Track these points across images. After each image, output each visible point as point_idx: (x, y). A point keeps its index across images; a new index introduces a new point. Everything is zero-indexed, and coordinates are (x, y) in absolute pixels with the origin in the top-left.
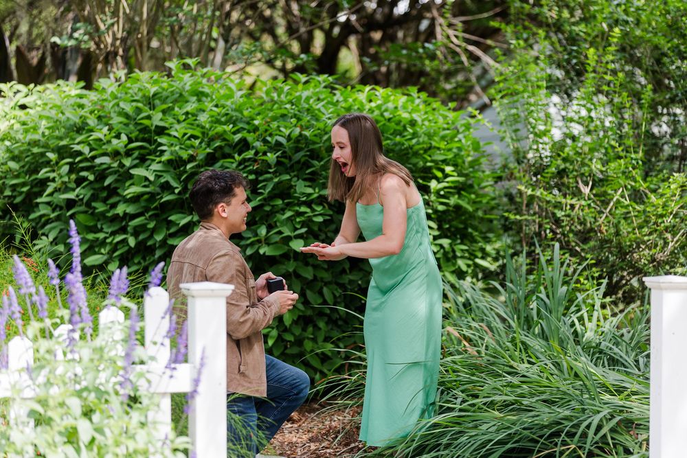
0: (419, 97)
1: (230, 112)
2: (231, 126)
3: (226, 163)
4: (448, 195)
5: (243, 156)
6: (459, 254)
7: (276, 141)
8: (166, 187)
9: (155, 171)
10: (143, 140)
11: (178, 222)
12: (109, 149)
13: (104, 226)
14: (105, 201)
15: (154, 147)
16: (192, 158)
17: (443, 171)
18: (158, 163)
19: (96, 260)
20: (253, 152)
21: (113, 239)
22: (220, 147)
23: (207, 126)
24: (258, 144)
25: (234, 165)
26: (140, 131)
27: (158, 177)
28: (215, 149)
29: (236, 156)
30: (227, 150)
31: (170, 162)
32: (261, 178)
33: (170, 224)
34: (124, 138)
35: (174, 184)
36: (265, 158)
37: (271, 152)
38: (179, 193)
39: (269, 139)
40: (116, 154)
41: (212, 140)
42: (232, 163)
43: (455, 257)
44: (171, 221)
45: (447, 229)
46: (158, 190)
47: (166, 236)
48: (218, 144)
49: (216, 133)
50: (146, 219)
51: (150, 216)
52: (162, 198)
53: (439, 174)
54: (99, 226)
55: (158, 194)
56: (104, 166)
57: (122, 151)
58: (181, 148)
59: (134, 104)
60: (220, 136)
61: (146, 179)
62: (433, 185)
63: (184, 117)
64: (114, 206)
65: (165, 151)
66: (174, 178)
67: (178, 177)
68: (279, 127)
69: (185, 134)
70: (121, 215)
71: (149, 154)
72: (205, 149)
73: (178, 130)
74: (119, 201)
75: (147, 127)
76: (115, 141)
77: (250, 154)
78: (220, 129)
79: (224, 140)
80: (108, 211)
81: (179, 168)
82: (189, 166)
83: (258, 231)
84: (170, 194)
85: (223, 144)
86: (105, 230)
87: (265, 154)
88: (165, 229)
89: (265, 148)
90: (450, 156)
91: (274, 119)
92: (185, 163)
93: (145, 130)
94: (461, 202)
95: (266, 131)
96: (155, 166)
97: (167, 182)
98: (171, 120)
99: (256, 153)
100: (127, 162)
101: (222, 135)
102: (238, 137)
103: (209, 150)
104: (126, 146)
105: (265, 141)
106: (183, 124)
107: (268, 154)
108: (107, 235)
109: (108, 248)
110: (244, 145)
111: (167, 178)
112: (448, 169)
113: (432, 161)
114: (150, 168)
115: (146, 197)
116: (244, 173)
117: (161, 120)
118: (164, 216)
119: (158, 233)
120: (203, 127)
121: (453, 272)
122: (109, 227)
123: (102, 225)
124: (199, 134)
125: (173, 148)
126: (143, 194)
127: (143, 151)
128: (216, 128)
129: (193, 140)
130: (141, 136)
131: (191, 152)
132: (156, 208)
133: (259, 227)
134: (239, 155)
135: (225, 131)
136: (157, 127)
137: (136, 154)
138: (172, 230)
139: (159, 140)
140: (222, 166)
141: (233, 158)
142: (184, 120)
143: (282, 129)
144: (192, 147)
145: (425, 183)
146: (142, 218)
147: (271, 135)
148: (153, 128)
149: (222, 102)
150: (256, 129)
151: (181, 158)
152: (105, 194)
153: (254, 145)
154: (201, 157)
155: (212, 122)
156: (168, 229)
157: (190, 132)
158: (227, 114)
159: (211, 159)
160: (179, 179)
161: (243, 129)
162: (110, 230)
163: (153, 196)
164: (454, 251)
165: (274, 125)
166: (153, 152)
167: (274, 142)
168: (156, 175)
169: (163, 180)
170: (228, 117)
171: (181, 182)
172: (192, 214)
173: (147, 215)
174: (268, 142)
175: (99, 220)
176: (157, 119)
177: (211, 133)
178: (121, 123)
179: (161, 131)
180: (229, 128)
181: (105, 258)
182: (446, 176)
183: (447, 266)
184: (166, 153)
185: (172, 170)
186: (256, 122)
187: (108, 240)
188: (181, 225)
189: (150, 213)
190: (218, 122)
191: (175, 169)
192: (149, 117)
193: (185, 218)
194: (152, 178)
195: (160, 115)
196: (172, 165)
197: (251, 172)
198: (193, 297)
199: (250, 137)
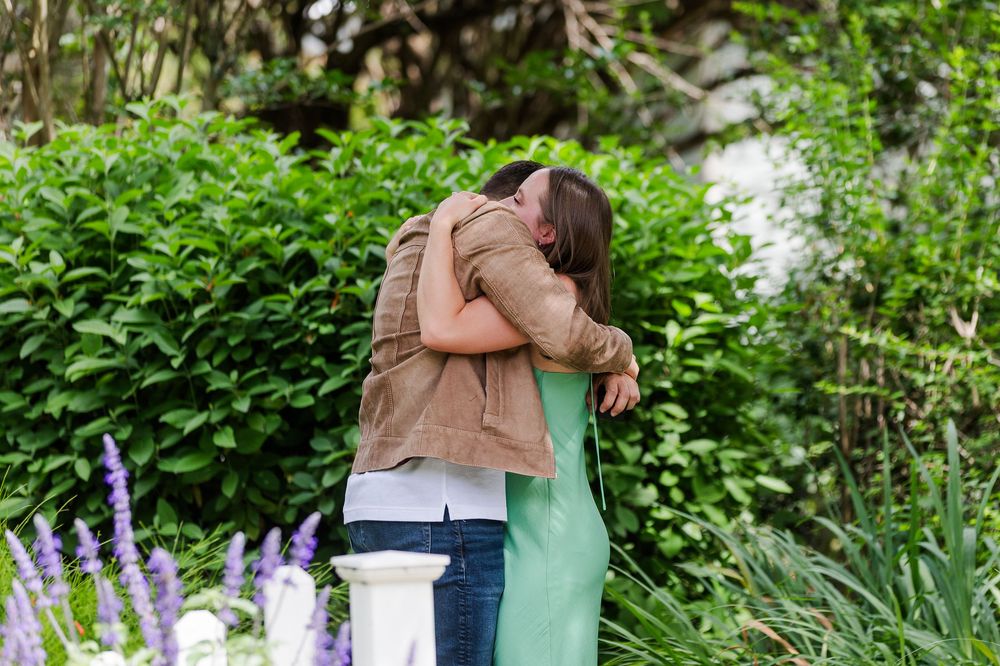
0: (626, 158)
1: (266, 199)
2: (278, 228)
3: (271, 301)
4: (700, 350)
5: (306, 287)
6: (726, 467)
7: (371, 254)
8: (151, 356)
9: (125, 324)
10: (92, 262)
11: (179, 426)
12: (25, 282)
13: (20, 440)
14: (17, 388)
15: (116, 275)
16: (202, 296)
17: (691, 303)
18: (132, 307)
19: (10, 509)
20: (327, 279)
21: (43, 466)
22: (257, 272)
23: (228, 231)
24: (334, 263)
25: (289, 307)
26: (86, 244)
27: (133, 336)
28: (247, 276)
29: (292, 287)
30: (271, 277)
31: (153, 305)
32: (345, 331)
33: (159, 429)
34: (57, 260)
35: (167, 348)
36: (351, 290)
37: (362, 278)
38: (181, 367)
39: (355, 251)
40: (39, 292)
41: (239, 256)
42: (284, 302)
43: (720, 474)
44: (165, 424)
45: (704, 418)
46: (133, 363)
47: (154, 454)
48: (253, 264)
49: (247, 245)
50: (111, 422)
51: (119, 417)
52: (143, 378)
53: (684, 311)
54: (10, 440)
55: (134, 371)
56: (16, 319)
57: (52, 285)
58: (179, 277)
59: (71, 191)
60: (258, 249)
61: (108, 340)
62: (672, 332)
63: (175, 213)
64: (39, 397)
65: (140, 283)
66: (165, 338)
67: (175, 335)
68: (371, 226)
69: (182, 248)
70: (56, 414)
71: (108, 291)
72: (227, 277)
73: (166, 241)
74: (51, 388)
75: (100, 235)
76: (37, 268)
77: (320, 283)
78: (254, 235)
79: (265, 256)
80: (27, 409)
81: (174, 316)
82: (199, 312)
83: (347, 438)
84: (160, 369)
85: (262, 264)
86: (23, 447)
87: (351, 281)
88: (151, 443)
89: (351, 270)
90: (699, 273)
91: (361, 210)
92: (187, 306)
93: (96, 241)
94: (727, 364)
95: (348, 235)
96: (123, 315)
97: (153, 347)
98: (149, 221)
99: (334, 282)
100: (67, 309)
101: (259, 246)
102: (290, 250)
103: (235, 279)
104: (60, 277)
105: (348, 258)
106: (176, 228)
107: (360, 283)
108: (29, 458)
109: (32, 484)
110: (305, 266)
111: (152, 337)
112: (702, 299)
113: (669, 284)
114: (115, 317)
115: (108, 377)
116: (311, 321)
117: (128, 220)
118: (149, 415)
119: (138, 450)
120: (219, 233)
121: (717, 505)
122: (33, 441)
123: (15, 437)
124: (212, 247)
125: (161, 278)
126: (101, 372)
127: (93, 286)
128: (245, 232)
129: (203, 258)
130: (88, 255)
131: (199, 283)
132: (130, 400)
133: (347, 430)
134: (298, 285)
135: (265, 238)
136: (120, 234)
137: (81, 291)
138: (167, 442)
139: (130, 261)
140: (263, 310)
141: (287, 291)
142: (177, 218)
143: (382, 230)
144: (202, 272)
145: (655, 329)
146: (103, 421)
147: (358, 244)
148: (112, 238)
149: (250, 180)
150: (326, 233)
151: (178, 297)
152: (19, 374)
153: (327, 264)
154: (219, 293)
155: (235, 221)
156: (158, 441)
157: (192, 244)
158: (261, 204)
159: (239, 297)
160: (178, 339)
161: (299, 233)
162: (33, 448)
163: (121, 376)
164: (717, 462)
165: (363, 223)
166: (116, 287)
167: (365, 257)
168: (129, 333)
169: (143, 342)
170: (265, 208)
171: (181, 345)
172: (207, 408)
173: (114, 414)
174: (353, 258)
175: (8, 428)
176: (119, 220)
177: (236, 245)
178: (44, 229)
179: (130, 242)
180: (273, 232)
181: (25, 504)
182: (697, 311)
183: (707, 494)
184: (144, 288)
185: (159, 321)
186: (330, 219)
187: (34, 468)
188: (186, 432)
189: (120, 410)
190: (246, 221)
191: (165, 318)
192: (102, 216)
193: (191, 417)
194: (121, 339)
195: (125, 212)
196: (157, 311)
197: (324, 320)
198: (364, 583)
199: (317, 249)
